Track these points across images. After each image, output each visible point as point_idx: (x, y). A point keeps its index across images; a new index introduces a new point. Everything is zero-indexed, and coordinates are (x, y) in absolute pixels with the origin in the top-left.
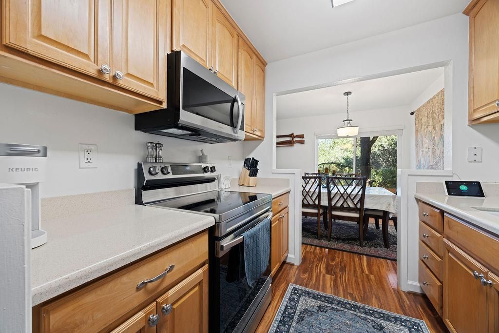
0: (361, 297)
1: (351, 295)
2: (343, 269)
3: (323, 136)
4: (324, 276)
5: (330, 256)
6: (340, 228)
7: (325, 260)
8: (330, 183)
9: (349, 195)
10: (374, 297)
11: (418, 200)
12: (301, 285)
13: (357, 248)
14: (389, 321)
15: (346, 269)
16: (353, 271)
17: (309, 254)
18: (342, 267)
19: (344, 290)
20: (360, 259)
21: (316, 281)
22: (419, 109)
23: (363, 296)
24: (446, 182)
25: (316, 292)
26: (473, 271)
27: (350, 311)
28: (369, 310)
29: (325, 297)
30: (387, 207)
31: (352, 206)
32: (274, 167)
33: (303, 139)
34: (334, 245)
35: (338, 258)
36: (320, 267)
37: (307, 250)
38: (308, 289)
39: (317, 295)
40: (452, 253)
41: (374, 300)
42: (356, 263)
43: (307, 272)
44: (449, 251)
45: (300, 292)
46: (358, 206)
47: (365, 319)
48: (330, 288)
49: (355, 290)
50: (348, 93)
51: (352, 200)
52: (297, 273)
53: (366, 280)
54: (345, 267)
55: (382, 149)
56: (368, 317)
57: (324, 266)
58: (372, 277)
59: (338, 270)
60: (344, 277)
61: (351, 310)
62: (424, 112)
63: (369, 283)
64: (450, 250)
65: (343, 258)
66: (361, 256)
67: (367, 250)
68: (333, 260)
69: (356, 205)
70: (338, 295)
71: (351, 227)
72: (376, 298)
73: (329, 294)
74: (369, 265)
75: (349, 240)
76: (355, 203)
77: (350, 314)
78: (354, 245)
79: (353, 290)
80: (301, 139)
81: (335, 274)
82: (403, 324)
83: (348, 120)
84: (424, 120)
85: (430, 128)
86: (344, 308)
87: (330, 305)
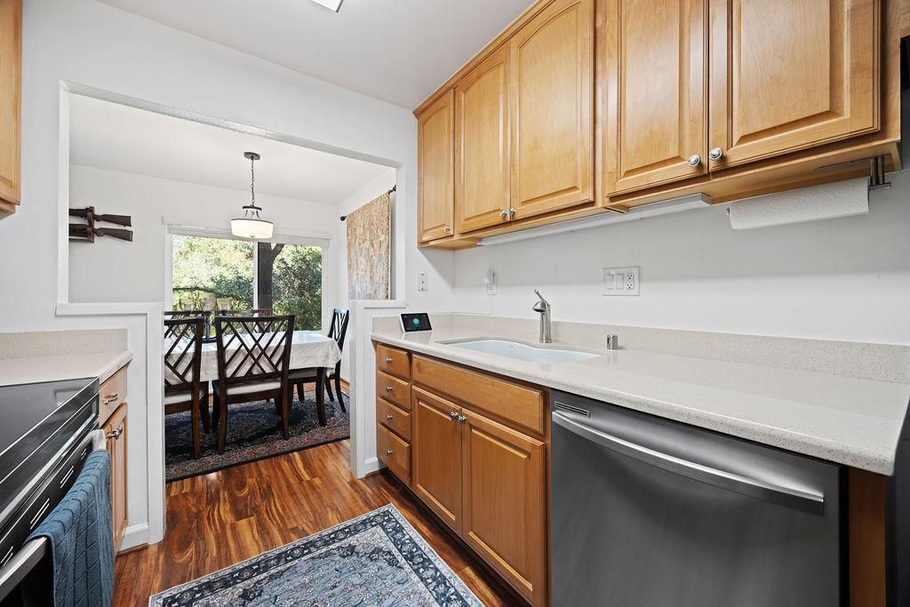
0: (311, 522)
1: (295, 530)
2: (267, 494)
3: (184, 229)
4: (233, 527)
5: (233, 483)
6: (238, 419)
7: (224, 495)
8: (223, 331)
9: (263, 351)
10: (329, 510)
11: (375, 343)
12: (183, 581)
13: (280, 445)
14: (357, 532)
15: (273, 490)
16: (285, 487)
17: (182, 502)
18: (264, 490)
19: (280, 530)
20: (290, 461)
21: (219, 548)
22: (353, 214)
23: (312, 519)
24: (402, 315)
25: (227, 571)
26: (449, 414)
27: (303, 559)
28: (329, 535)
29: (250, 567)
30: (324, 361)
31: (268, 370)
32: (63, 298)
33: (127, 228)
34: (235, 456)
35: (251, 477)
36: (219, 515)
37: (172, 494)
38: (204, 579)
39: (232, 574)
40: (423, 401)
41: (330, 516)
42: (286, 472)
43: (189, 543)
44: (419, 400)
45: (187, 597)
46: (280, 369)
47: (328, 554)
48: (254, 544)
49: (298, 518)
50: (253, 156)
51: (269, 359)
52: (161, 561)
53: (309, 491)
54: (269, 487)
55: (283, 266)
56: (331, 547)
57: (228, 508)
58: (317, 481)
59: (258, 501)
60: (273, 508)
61: (303, 555)
62: (360, 221)
63: (316, 492)
64: (420, 398)
65: (260, 474)
66: (290, 455)
67: (296, 441)
68: (242, 486)
69: (275, 367)
70: (273, 545)
71: (259, 411)
72: (332, 510)
73: (255, 555)
74: (307, 465)
75: (260, 436)
76: (275, 363)
77: (303, 563)
78: (273, 441)
79: (295, 520)
80: (122, 227)
81: (256, 510)
82: (374, 523)
83: (253, 207)
84: (359, 231)
85: (367, 244)
86: (291, 560)
87: (265, 574)
